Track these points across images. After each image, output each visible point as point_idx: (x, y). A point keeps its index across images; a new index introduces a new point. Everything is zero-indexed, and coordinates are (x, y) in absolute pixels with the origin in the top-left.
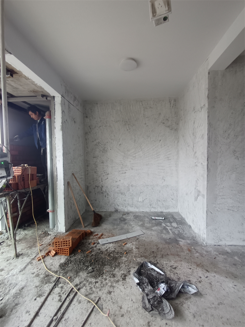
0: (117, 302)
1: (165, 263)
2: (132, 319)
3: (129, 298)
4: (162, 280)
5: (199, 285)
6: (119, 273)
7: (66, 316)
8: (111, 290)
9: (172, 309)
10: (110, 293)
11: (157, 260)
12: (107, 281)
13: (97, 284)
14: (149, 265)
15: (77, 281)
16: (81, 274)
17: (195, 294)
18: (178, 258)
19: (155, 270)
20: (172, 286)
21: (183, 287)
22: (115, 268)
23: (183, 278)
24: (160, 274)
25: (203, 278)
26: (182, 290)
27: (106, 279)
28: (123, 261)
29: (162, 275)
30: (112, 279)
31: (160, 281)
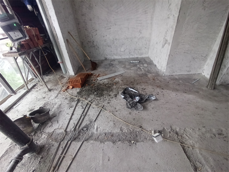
0: (113, 106)
1: (139, 87)
2: (122, 112)
3: (119, 104)
4: (137, 95)
5: (157, 96)
6: (112, 94)
7: (88, 114)
8: (109, 102)
9: (142, 107)
10: (109, 103)
11: (134, 86)
12: (106, 98)
13: (101, 100)
14: (130, 89)
15: (89, 99)
16: (91, 96)
17: (155, 100)
18: (146, 84)
19: (133, 91)
20: (142, 97)
21: (148, 97)
22: (110, 92)
23: (149, 93)
24: (136, 92)
25: (160, 92)
26: (148, 99)
27: (105, 97)
28: (114, 88)
29: (137, 93)
30: (109, 97)
31: (136, 96)
